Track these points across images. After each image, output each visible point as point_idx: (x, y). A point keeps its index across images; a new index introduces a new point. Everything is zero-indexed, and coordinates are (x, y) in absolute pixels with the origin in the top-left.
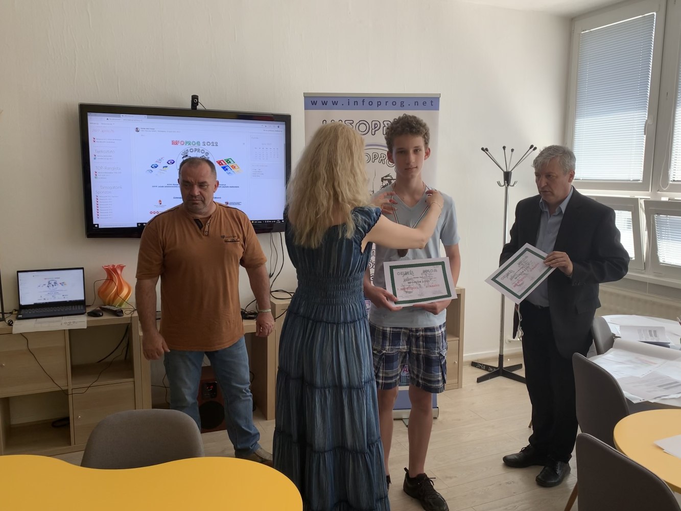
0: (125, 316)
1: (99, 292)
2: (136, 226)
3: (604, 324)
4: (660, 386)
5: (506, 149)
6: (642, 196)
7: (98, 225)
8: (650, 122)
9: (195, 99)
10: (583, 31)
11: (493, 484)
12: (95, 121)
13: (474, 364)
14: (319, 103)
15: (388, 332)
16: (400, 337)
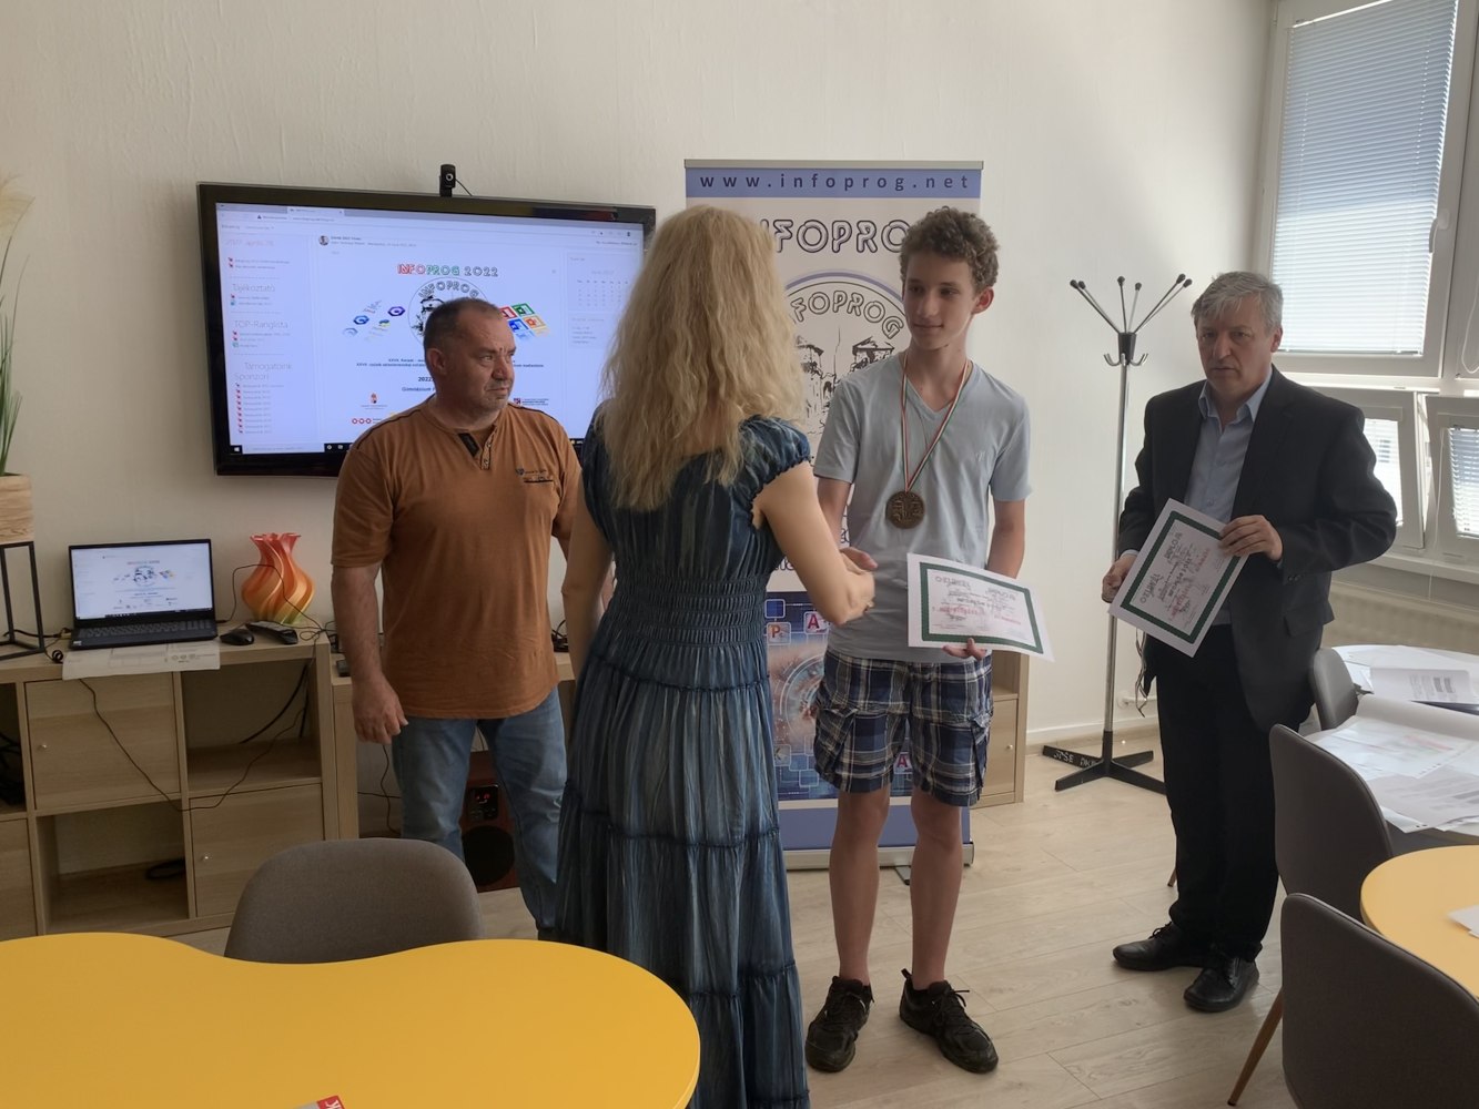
0: (301, 643)
1: (243, 593)
2: (323, 450)
3: (1338, 666)
4: (1459, 797)
5: (1125, 283)
6: (1421, 387)
7: (240, 447)
8: (1442, 225)
9: (447, 172)
10: (1298, 22)
11: (1091, 1006)
12: (233, 223)
13: (1049, 751)
14: (718, 182)
15: (864, 669)
16: (890, 682)
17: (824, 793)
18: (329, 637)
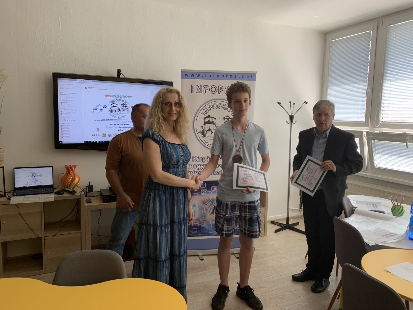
0: (77, 194)
1: (61, 180)
2: (84, 143)
3: (348, 200)
4: (383, 236)
5: (291, 103)
6: (365, 130)
7: (62, 142)
8: (369, 89)
9: (119, 72)
10: (332, 40)
11: (287, 291)
12: (62, 84)
13: (273, 222)
14: (189, 75)
15: (229, 204)
16: (235, 207)
17: (215, 234)
18: (84, 192)
